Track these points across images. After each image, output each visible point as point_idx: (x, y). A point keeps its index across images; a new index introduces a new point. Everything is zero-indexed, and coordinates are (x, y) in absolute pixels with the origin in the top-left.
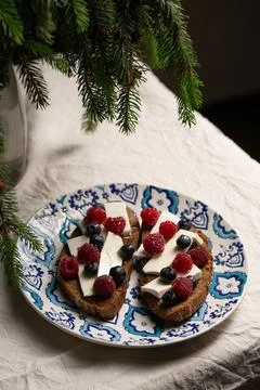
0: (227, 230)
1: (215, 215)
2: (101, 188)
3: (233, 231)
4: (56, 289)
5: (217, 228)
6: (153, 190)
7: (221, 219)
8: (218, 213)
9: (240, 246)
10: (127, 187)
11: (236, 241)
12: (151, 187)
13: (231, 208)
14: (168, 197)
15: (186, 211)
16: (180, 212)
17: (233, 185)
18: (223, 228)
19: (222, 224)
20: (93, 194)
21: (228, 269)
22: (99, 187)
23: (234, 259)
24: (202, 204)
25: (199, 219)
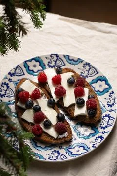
0: (76, 59)
1: (64, 56)
2: (6, 78)
3: (79, 59)
4: (36, 143)
5: (69, 61)
6: (27, 62)
7: (68, 56)
8: (65, 54)
9: (88, 64)
10: (15, 69)
11: (84, 62)
12: (26, 61)
13: (59, 45)
14: (36, 61)
15: (49, 62)
16: (46, 64)
17: (49, 33)
18: (73, 60)
19: (70, 58)
20: (5, 84)
21: (92, 78)
22: (5, 79)
23: (90, 71)
24: (54, 55)
25: (57, 62)
